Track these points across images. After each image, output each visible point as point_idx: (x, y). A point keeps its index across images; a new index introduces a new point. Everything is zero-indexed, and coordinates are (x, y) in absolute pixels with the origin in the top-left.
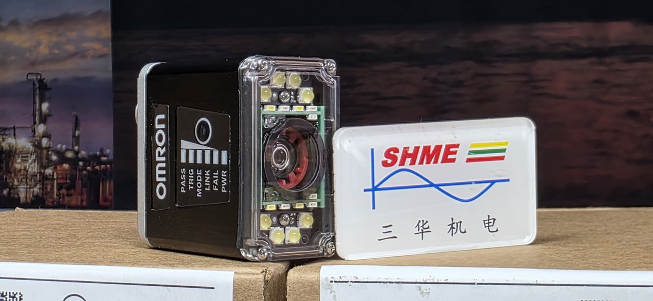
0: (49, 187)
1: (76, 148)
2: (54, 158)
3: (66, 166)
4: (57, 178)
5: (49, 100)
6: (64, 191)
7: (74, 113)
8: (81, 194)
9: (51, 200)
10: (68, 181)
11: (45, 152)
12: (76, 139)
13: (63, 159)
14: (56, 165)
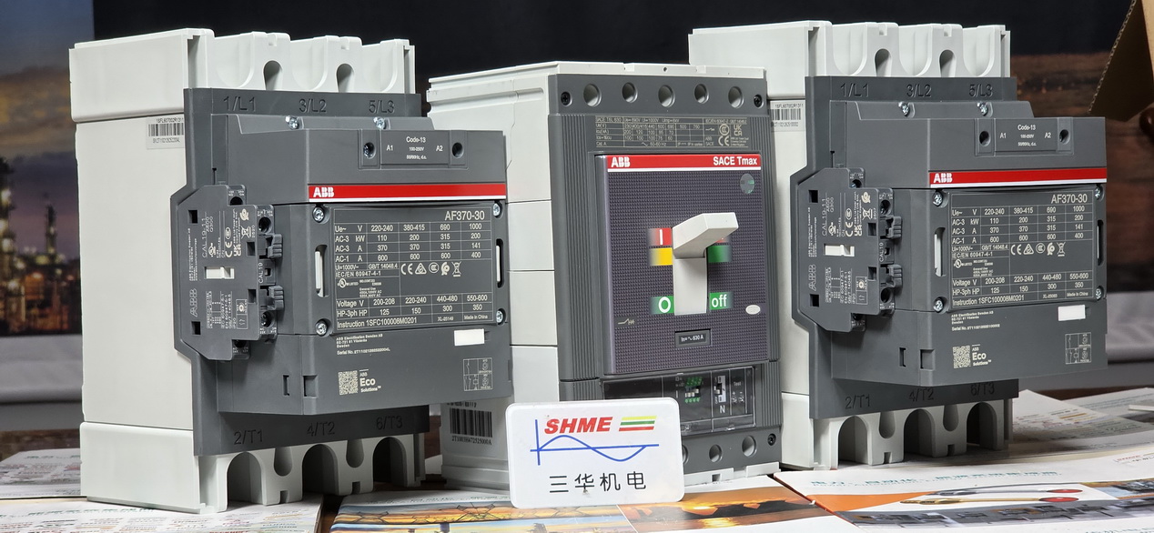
0: (14, 307)
1: (52, 251)
2: (20, 265)
3: (37, 276)
4: (26, 294)
5: (12, 186)
6: (35, 311)
7: (48, 203)
8: (60, 313)
9: (17, 324)
10: (42, 297)
11: (7, 258)
12: (51, 239)
13: (32, 265)
14: (22, 275)
